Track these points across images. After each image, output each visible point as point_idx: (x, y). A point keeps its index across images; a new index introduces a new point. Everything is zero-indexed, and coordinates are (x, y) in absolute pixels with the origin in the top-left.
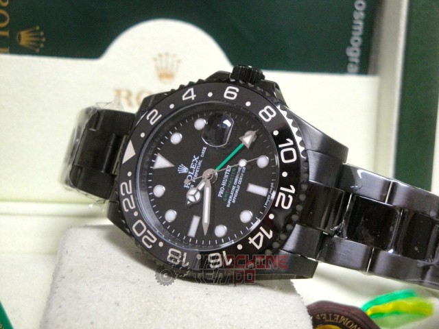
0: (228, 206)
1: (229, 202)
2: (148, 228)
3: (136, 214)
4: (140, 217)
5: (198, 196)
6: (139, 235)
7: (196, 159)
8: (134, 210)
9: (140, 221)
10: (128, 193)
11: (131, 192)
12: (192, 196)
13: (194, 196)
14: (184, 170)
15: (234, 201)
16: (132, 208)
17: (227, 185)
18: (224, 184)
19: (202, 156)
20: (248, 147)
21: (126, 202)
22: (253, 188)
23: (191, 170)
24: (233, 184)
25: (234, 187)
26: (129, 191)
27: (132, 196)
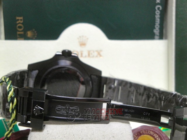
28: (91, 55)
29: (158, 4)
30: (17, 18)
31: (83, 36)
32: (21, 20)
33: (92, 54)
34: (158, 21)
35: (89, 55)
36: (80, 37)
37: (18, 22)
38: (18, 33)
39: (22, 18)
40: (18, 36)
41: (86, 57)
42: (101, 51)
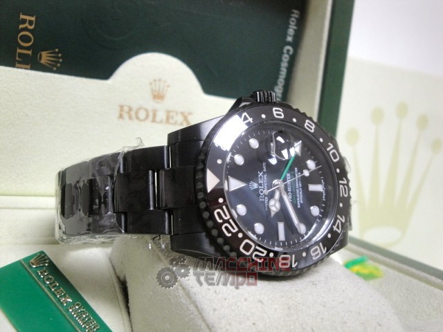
0: (299, 207)
1: (299, 204)
2: (257, 244)
3: (240, 235)
4: (246, 237)
5: (278, 205)
6: (248, 254)
7: (261, 174)
8: (237, 233)
9: (246, 241)
10: (226, 218)
11: (229, 217)
12: (274, 206)
13: (274, 205)
14: (255, 186)
15: (302, 202)
16: (234, 231)
17: (292, 189)
18: (289, 190)
19: (265, 170)
20: (300, 155)
21: (226, 228)
22: (312, 188)
23: (260, 185)
24: (296, 189)
25: (297, 190)
26: (226, 216)
27: (231, 221)
28: (171, 121)
29: (289, 44)
30: (22, 17)
31: (160, 80)
32: (31, 23)
33: (172, 118)
34: (284, 72)
35: (168, 118)
36: (155, 81)
37: (21, 26)
38: (19, 51)
39: (33, 19)
40: (17, 58)
41: (161, 122)
42: (190, 114)
